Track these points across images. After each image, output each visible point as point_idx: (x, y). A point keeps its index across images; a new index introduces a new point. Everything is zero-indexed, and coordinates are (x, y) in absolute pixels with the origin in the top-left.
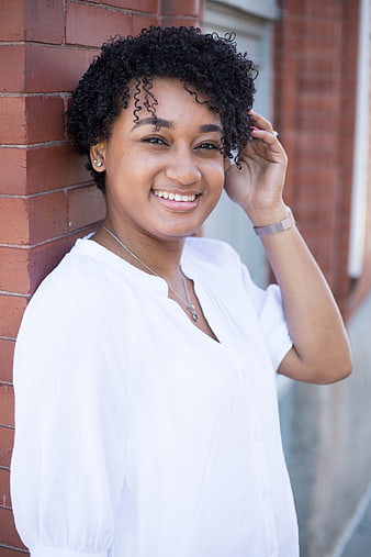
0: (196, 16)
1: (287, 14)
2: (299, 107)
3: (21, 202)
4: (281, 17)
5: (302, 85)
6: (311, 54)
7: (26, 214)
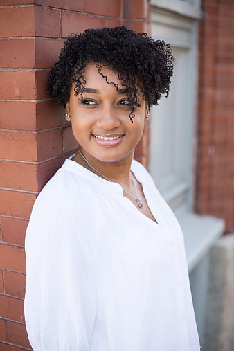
0: (144, 19)
1: (207, 16)
2: (215, 73)
3: (33, 136)
4: (204, 17)
5: (216, 60)
6: (223, 40)
7: (36, 143)
